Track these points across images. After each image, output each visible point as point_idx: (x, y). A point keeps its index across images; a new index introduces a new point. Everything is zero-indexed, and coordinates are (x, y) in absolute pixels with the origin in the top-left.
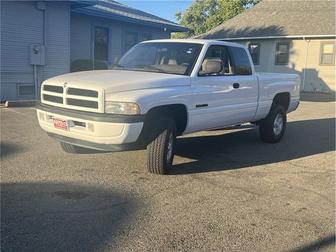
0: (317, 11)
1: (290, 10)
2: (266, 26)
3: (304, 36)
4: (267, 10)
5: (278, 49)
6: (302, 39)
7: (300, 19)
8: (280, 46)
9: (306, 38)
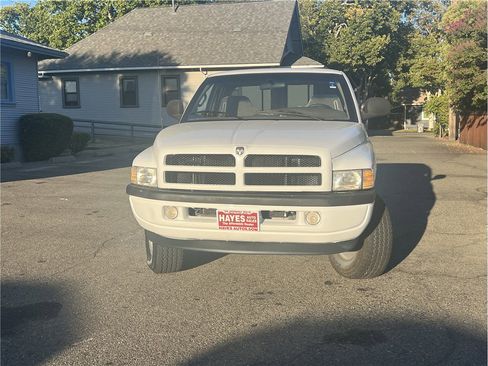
0: (207, 33)
1: (169, 30)
2: (142, 52)
3: (200, 67)
4: (136, 29)
5: (164, 84)
6: (198, 70)
7: (187, 43)
8: (168, 81)
9: (203, 70)
